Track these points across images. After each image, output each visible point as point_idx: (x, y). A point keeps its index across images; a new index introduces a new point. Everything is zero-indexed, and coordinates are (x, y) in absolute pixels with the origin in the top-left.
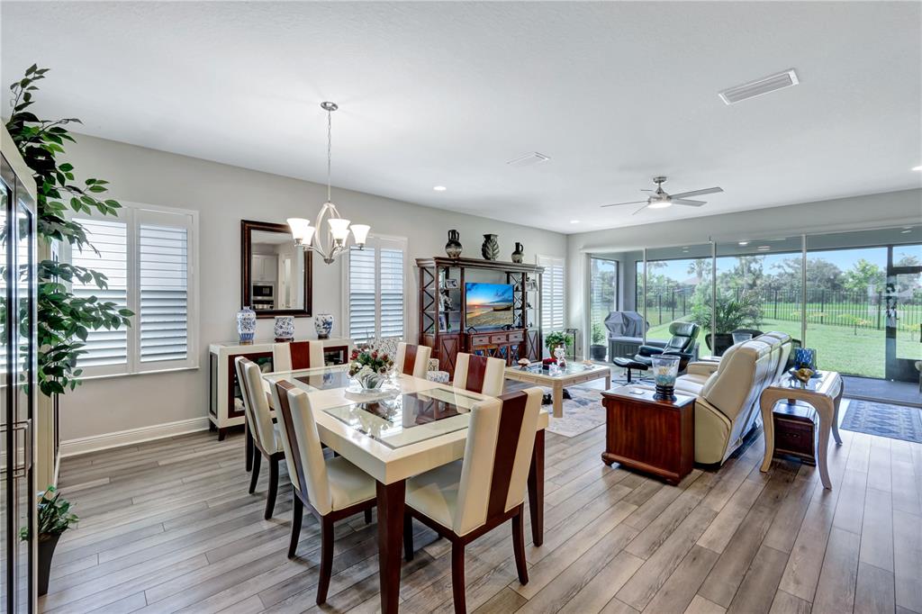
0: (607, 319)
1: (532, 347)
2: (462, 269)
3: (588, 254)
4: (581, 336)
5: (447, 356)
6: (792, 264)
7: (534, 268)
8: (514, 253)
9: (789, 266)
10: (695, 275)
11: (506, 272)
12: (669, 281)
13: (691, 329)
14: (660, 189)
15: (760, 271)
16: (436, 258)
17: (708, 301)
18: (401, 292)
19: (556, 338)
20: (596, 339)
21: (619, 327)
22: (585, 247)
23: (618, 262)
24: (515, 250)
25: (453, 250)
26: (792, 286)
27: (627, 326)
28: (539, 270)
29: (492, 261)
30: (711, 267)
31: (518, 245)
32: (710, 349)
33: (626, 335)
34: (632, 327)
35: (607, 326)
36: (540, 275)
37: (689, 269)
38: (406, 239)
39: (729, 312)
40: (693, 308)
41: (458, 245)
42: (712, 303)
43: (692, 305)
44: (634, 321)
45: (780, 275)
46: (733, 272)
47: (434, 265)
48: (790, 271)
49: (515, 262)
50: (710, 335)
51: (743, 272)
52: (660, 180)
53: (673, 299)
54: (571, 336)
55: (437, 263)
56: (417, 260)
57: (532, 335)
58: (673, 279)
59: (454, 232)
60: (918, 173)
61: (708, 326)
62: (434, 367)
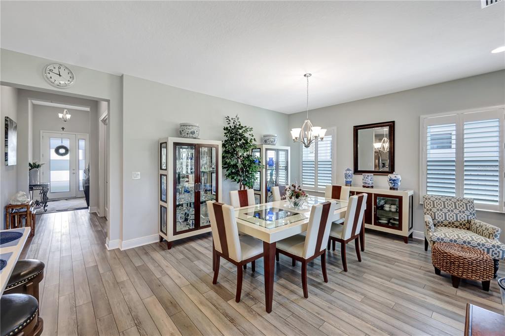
62: (490, 234)
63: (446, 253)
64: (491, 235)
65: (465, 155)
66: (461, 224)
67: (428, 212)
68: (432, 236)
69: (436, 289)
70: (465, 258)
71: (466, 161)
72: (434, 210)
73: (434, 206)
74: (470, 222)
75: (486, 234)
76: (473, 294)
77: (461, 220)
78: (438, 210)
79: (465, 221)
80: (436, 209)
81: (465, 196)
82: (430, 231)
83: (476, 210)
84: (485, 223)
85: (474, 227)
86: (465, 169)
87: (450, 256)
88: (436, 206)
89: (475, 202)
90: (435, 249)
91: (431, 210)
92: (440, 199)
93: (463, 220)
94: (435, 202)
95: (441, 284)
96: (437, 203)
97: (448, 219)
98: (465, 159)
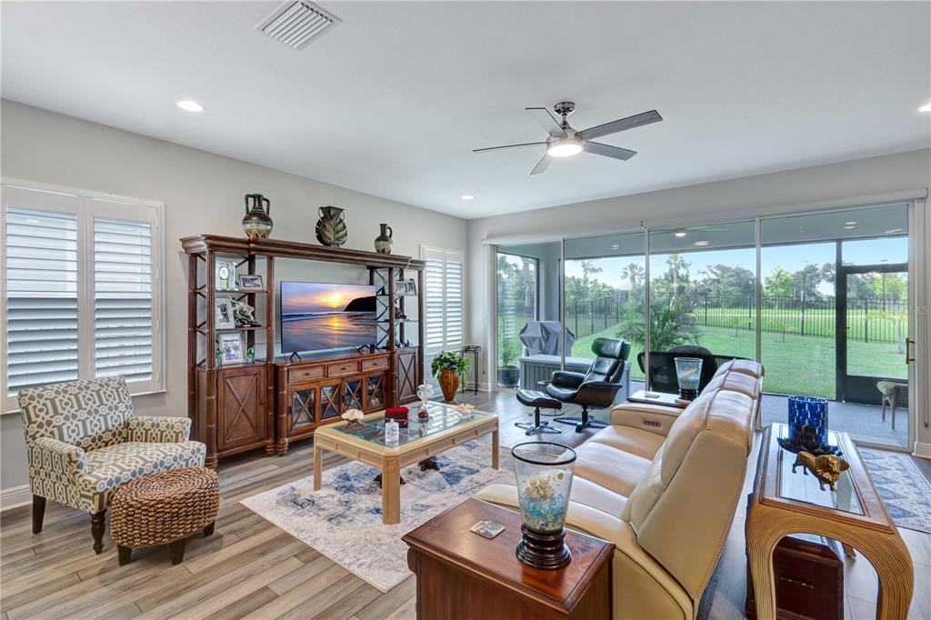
0: (522, 331)
1: (407, 377)
2: (270, 259)
3: (494, 246)
4: (485, 355)
5: (235, 405)
6: (715, 270)
7: (407, 261)
8: (378, 240)
9: (713, 273)
10: (628, 280)
11: (369, 268)
12: (604, 286)
13: (619, 346)
14: (565, 123)
15: (687, 276)
16: (209, 237)
17: (640, 308)
18: (149, 296)
19: (446, 360)
20: (506, 358)
21: (537, 341)
22: (490, 237)
23: (538, 260)
24: (379, 234)
25: (256, 226)
26: (718, 291)
27: (547, 340)
28: (418, 265)
29: (333, 247)
30: (644, 271)
31: (383, 227)
32: (643, 371)
33: (544, 352)
34: (552, 340)
35: (522, 339)
36: (420, 272)
37: (622, 274)
38: (162, 203)
39: (665, 320)
40: (625, 315)
41: (265, 219)
42: (644, 310)
43: (625, 311)
44: (556, 333)
45: (705, 281)
46: (663, 277)
47: (205, 248)
48: (714, 277)
49: (379, 251)
50: (643, 354)
51: (672, 278)
52: (564, 109)
53: (606, 307)
54: (468, 357)
55: (211, 246)
56: (184, 241)
57: (406, 360)
58: (608, 284)
59: (258, 198)
60: (927, 116)
61: (640, 339)
62: (177, 434)
63: (161, 502)
64: (180, 435)
65: (98, 287)
66: (114, 435)
67: (42, 431)
68: (96, 483)
69: (157, 593)
70: (194, 494)
71: (99, 300)
72: (58, 420)
73: (56, 412)
74: (128, 423)
75: (169, 437)
76: (205, 553)
77: (113, 426)
78: (67, 418)
79: (120, 425)
80: (62, 417)
81: (99, 375)
82: (82, 472)
83: (133, 397)
84: (160, 418)
85: (139, 431)
86: (97, 316)
87: (169, 503)
88: (60, 411)
89: (128, 381)
90: (131, 506)
91: (49, 423)
92: (65, 392)
93: (117, 424)
94: (57, 401)
95: (154, 577)
96: (61, 401)
97: (90, 433)
98: (98, 296)
